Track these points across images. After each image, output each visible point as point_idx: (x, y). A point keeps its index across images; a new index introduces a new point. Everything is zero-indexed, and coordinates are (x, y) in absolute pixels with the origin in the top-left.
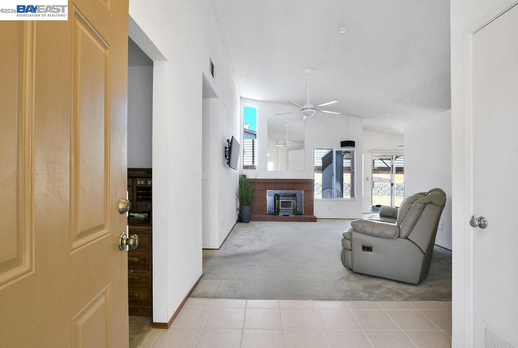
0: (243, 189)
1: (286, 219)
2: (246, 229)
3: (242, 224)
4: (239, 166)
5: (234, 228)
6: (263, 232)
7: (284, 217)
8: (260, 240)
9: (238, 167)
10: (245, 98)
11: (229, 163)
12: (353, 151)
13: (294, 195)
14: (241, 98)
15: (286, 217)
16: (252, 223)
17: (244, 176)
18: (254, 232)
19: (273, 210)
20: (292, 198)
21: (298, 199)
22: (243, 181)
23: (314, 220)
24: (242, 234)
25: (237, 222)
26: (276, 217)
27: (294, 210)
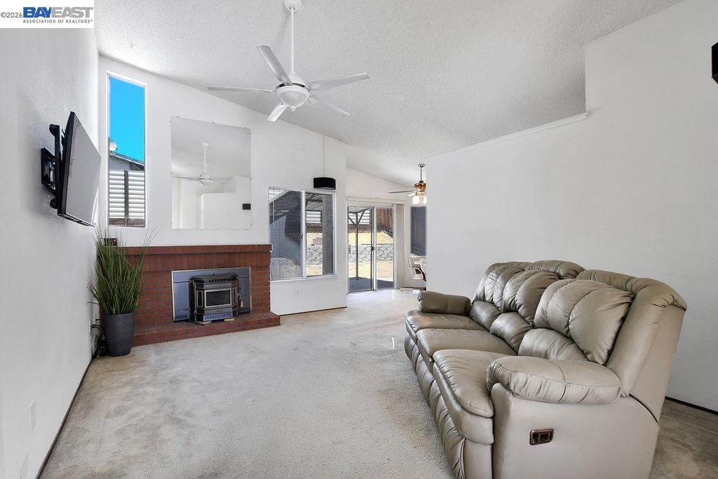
0: (110, 273)
1: (219, 327)
2: (125, 379)
3: (109, 363)
4: (99, 216)
5: (86, 384)
6: (174, 381)
7: (214, 324)
8: (178, 421)
9: (95, 220)
10: (113, 60)
11: (59, 204)
12: (330, 196)
13: (233, 278)
14: (101, 55)
15: (218, 324)
16: (138, 351)
17: (114, 242)
18: (150, 389)
19: (188, 313)
20: (230, 284)
21: (242, 284)
22: (110, 254)
23: (275, 321)
24: (114, 406)
25: (94, 357)
26: (196, 327)
27: (234, 307)
